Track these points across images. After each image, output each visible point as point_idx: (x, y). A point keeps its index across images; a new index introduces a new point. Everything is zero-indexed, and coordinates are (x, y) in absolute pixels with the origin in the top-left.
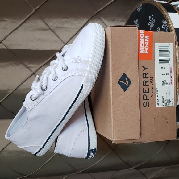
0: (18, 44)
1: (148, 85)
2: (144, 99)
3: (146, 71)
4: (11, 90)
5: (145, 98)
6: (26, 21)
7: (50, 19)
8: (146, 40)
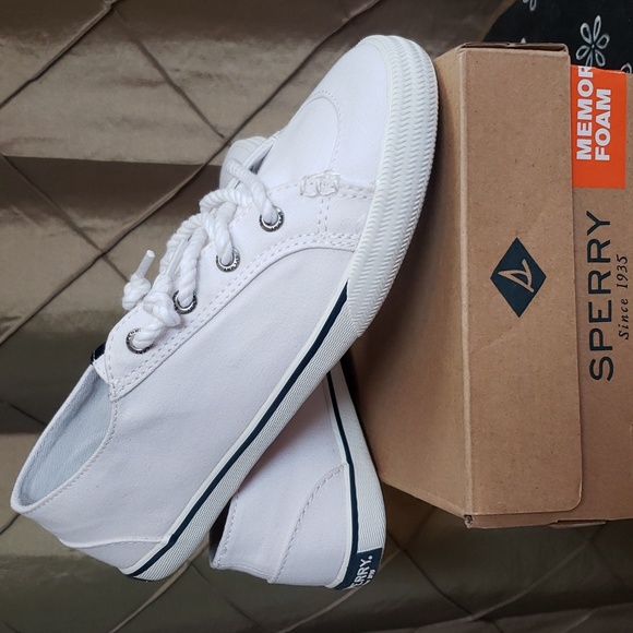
0: (44, 140)
1: (609, 292)
2: (593, 348)
3: (601, 234)
4: (15, 318)
5: (596, 343)
6: (75, 49)
7: (167, 43)
8: (600, 106)
